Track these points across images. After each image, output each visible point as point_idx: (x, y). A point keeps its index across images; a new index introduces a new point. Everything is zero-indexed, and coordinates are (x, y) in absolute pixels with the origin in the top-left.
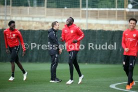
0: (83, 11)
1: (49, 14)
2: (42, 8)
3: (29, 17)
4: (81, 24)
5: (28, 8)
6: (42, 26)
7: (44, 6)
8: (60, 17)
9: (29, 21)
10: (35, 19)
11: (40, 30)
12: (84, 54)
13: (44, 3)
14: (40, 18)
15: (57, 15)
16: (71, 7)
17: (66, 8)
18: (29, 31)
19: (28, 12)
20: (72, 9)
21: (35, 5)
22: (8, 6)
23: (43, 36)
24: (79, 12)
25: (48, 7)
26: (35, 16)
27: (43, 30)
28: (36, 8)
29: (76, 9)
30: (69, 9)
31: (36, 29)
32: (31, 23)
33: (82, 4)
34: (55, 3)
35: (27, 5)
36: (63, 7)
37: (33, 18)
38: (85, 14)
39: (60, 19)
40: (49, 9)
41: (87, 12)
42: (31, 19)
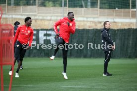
0: (132, 11)
1: (102, 15)
2: (96, 9)
3: (84, 17)
4: (131, 23)
5: (83, 10)
6: (96, 25)
7: (97, 7)
8: (112, 17)
9: (84, 21)
10: (89, 19)
11: (94, 29)
12: (133, 51)
13: (97, 4)
14: (94, 18)
15: (109, 15)
16: (121, 8)
17: (117, 9)
18: (84, 30)
19: (83, 13)
20: (122, 10)
21: (89, 7)
22: (65, 8)
23: (97, 35)
24: (129, 12)
25: (101, 8)
26: (89, 16)
27: (97, 29)
28: (90, 9)
29: (126, 10)
30: (120, 10)
31: (90, 28)
32: (86, 23)
33: (132, 6)
34: (107, 5)
35: (81, 7)
36: (115, 8)
37: (87, 18)
38: (135, 14)
39: (111, 19)
40: (102, 10)
41: (136, 12)
42: (85, 19)
